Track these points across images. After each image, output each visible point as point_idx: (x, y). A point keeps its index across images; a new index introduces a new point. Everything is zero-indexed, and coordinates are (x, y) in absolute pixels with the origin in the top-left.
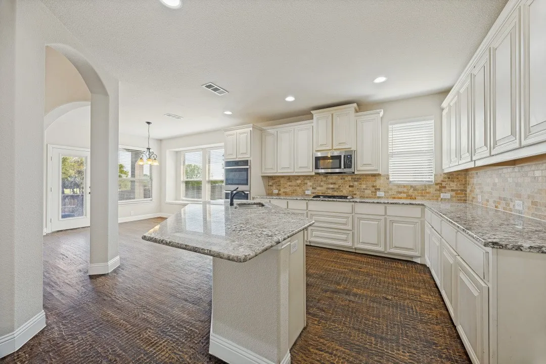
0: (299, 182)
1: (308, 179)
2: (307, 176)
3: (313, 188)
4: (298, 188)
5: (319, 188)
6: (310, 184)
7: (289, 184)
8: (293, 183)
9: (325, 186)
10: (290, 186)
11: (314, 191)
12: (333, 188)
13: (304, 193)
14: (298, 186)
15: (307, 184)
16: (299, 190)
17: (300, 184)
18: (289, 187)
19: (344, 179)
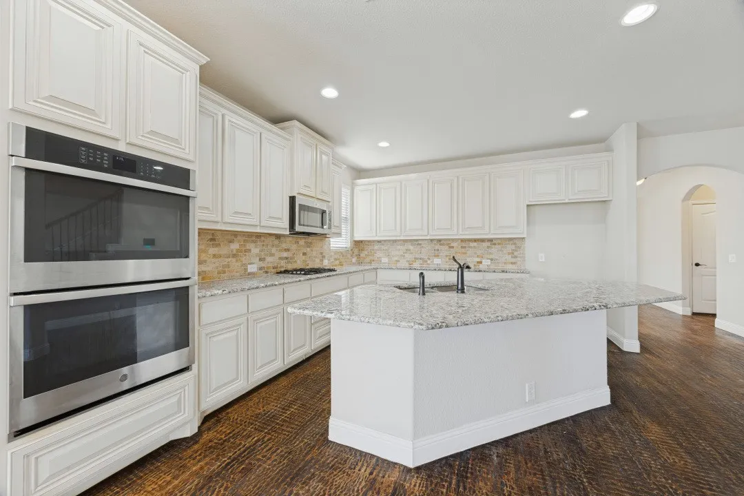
0: (235, 246)
1: (253, 242)
2: (250, 235)
3: (260, 260)
4: (234, 260)
5: (269, 259)
6: (255, 250)
7: (212, 251)
8: (224, 250)
9: (278, 255)
10: (214, 256)
11: (262, 264)
12: (287, 258)
13: (246, 270)
14: (234, 256)
15: (250, 250)
16: (235, 264)
17: (237, 251)
18: (213, 260)
19: (298, 242)
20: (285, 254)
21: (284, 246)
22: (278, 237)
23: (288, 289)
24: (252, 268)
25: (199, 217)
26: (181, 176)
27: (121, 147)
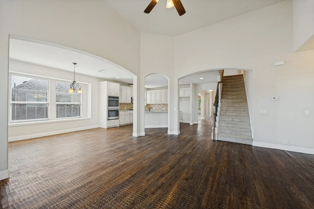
0: (123, 105)
2: (125, 104)
5: (128, 107)
6: (126, 106)
14: (123, 107)
20: (131, 107)
21: (131, 105)
22: (130, 104)
23: (126, 112)
24: (125, 109)
25: (120, 102)
26: (118, 98)
27: (113, 96)
